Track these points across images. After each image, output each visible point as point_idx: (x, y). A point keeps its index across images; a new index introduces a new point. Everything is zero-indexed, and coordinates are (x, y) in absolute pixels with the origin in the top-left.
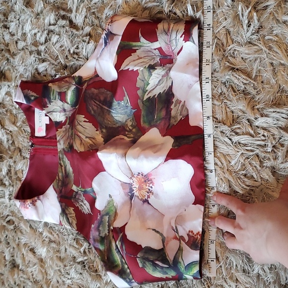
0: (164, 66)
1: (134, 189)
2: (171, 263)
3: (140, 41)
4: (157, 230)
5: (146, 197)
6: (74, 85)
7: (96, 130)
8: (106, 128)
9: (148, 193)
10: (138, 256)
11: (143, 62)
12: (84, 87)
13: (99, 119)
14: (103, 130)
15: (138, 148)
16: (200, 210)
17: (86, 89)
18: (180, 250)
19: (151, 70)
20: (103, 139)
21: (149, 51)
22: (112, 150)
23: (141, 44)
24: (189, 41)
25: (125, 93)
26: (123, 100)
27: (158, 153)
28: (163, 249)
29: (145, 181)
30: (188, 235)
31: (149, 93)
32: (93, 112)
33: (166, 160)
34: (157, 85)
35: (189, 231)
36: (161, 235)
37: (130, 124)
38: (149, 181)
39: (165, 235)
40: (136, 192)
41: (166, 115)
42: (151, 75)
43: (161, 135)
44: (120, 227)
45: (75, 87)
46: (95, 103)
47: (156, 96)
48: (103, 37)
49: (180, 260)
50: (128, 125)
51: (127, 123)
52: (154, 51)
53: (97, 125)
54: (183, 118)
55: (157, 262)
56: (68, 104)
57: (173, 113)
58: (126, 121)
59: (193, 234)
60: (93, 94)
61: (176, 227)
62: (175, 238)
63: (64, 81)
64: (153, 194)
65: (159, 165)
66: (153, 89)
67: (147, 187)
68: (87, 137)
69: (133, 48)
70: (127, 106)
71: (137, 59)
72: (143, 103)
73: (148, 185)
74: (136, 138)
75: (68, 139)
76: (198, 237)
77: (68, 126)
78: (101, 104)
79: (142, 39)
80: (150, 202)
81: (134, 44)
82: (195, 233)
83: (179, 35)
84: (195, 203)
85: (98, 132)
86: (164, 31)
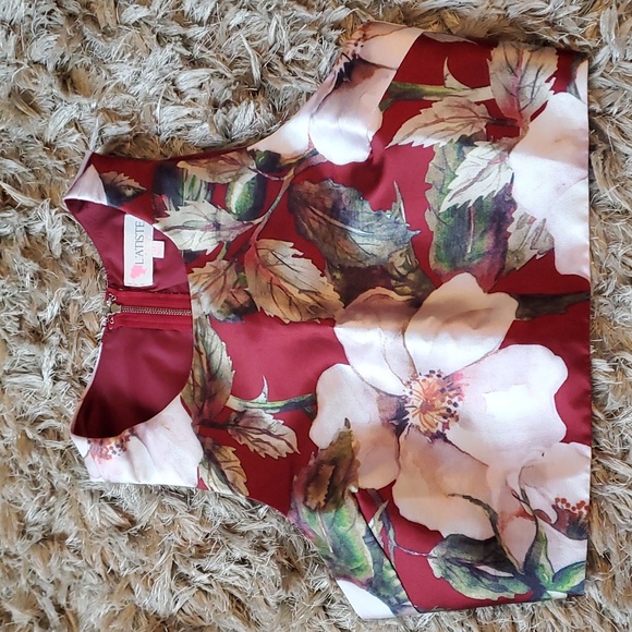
0: (494, 141)
1: (410, 410)
2: (519, 567)
3: (443, 84)
4: (474, 497)
5: (440, 428)
6: (254, 170)
7: (322, 276)
8: (342, 269)
9: (445, 418)
10: (432, 553)
11: (447, 129)
12: (285, 178)
13: (326, 249)
14: (335, 274)
15: (432, 318)
16: (582, 455)
17: (292, 184)
18: (539, 540)
19: (465, 149)
20: (337, 296)
21: (464, 107)
22: (368, 322)
23: (446, 90)
24: (565, 91)
25: (398, 194)
26: (390, 209)
27: (484, 329)
28: (494, 537)
29: (443, 390)
30: (555, 507)
31: (454, 195)
32: (310, 234)
33: (504, 345)
34: (475, 180)
35: (557, 500)
36: (487, 508)
37: (399, 261)
38: (452, 390)
39: (495, 507)
40: (413, 416)
41: (494, 247)
42: (461, 157)
43: (481, 290)
44: (377, 488)
45: (255, 174)
46: (314, 212)
47: (471, 204)
48: (338, 71)
49: (543, 560)
50: (396, 266)
51: (391, 260)
52: (476, 108)
53: (322, 263)
54: (539, 257)
55: (482, 568)
56: (229, 211)
57: (512, 243)
58: (390, 256)
59: (568, 505)
60: (309, 194)
61: (523, 491)
62: (523, 514)
63: (223, 159)
64: (457, 420)
65: (486, 355)
66: (465, 188)
67: (445, 404)
68: (301, 291)
69: (425, 98)
70: (398, 223)
71: (434, 123)
72: (438, 218)
73: (447, 398)
74: (420, 294)
75: (222, 291)
76: (581, 513)
77: (225, 262)
78: (325, 216)
79: (451, 81)
80: (449, 437)
81: (428, 89)
82: (573, 504)
83: (542, 78)
84: (566, 440)
85: (325, 279)
86: (509, 65)
